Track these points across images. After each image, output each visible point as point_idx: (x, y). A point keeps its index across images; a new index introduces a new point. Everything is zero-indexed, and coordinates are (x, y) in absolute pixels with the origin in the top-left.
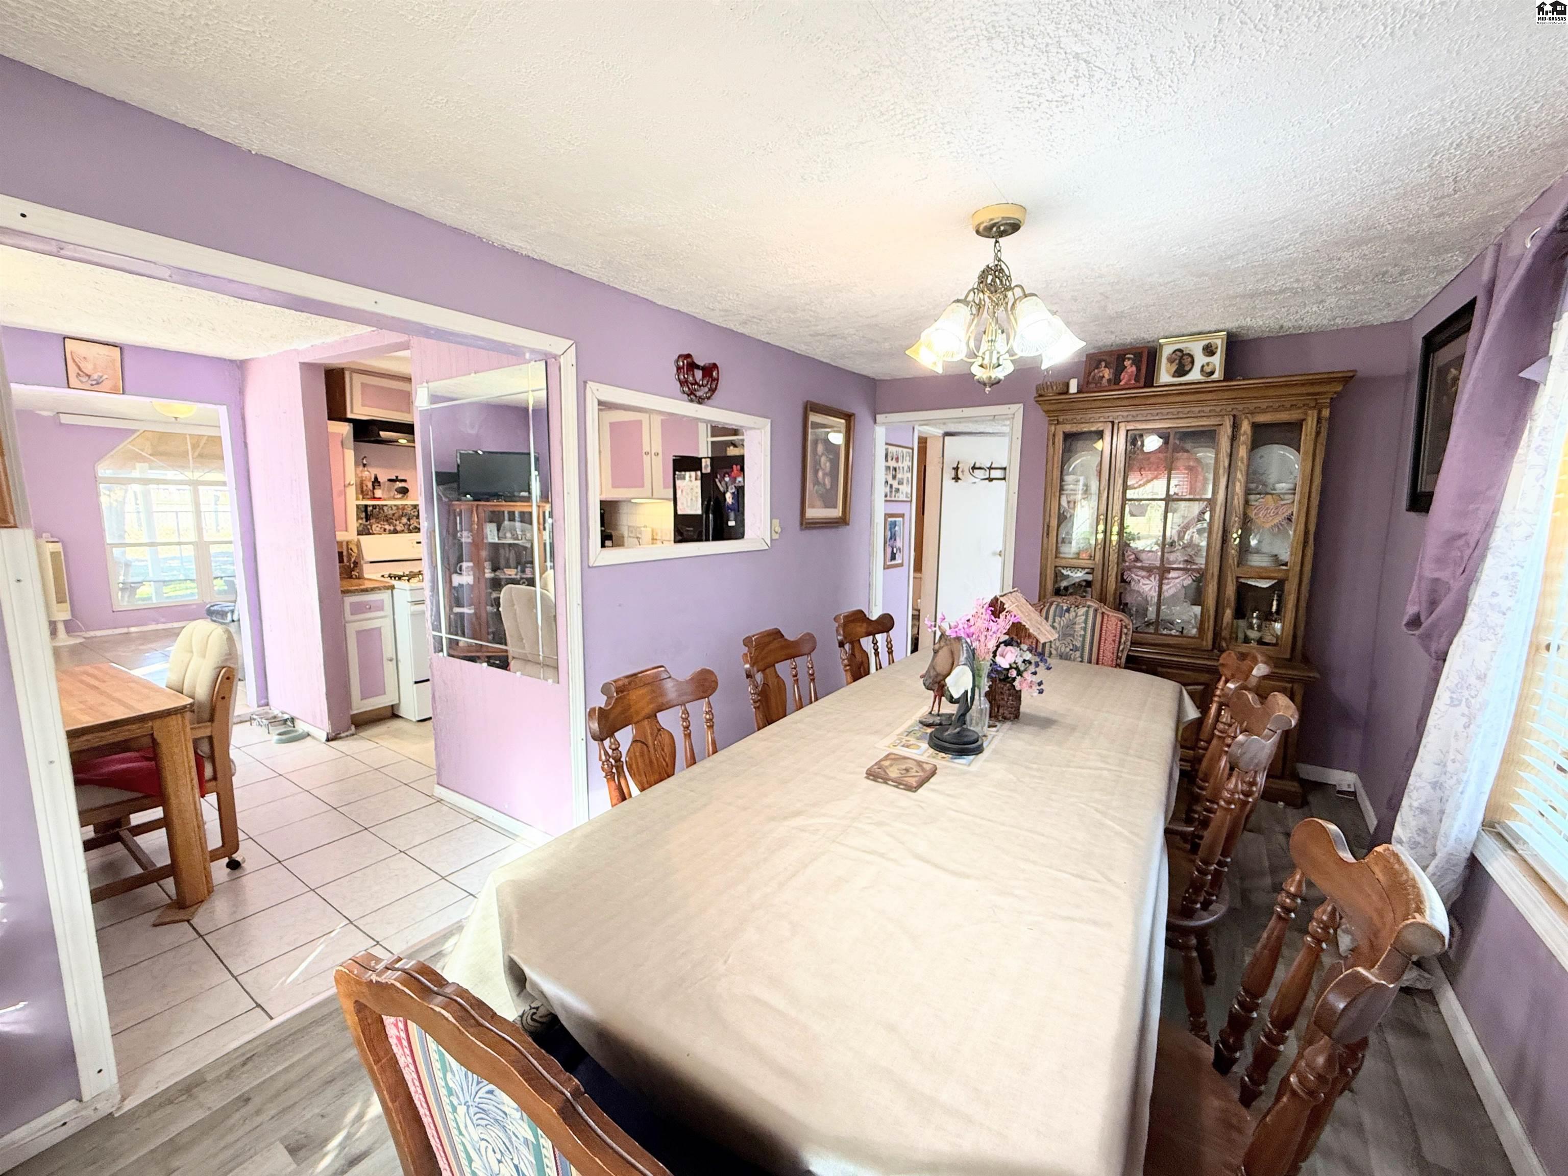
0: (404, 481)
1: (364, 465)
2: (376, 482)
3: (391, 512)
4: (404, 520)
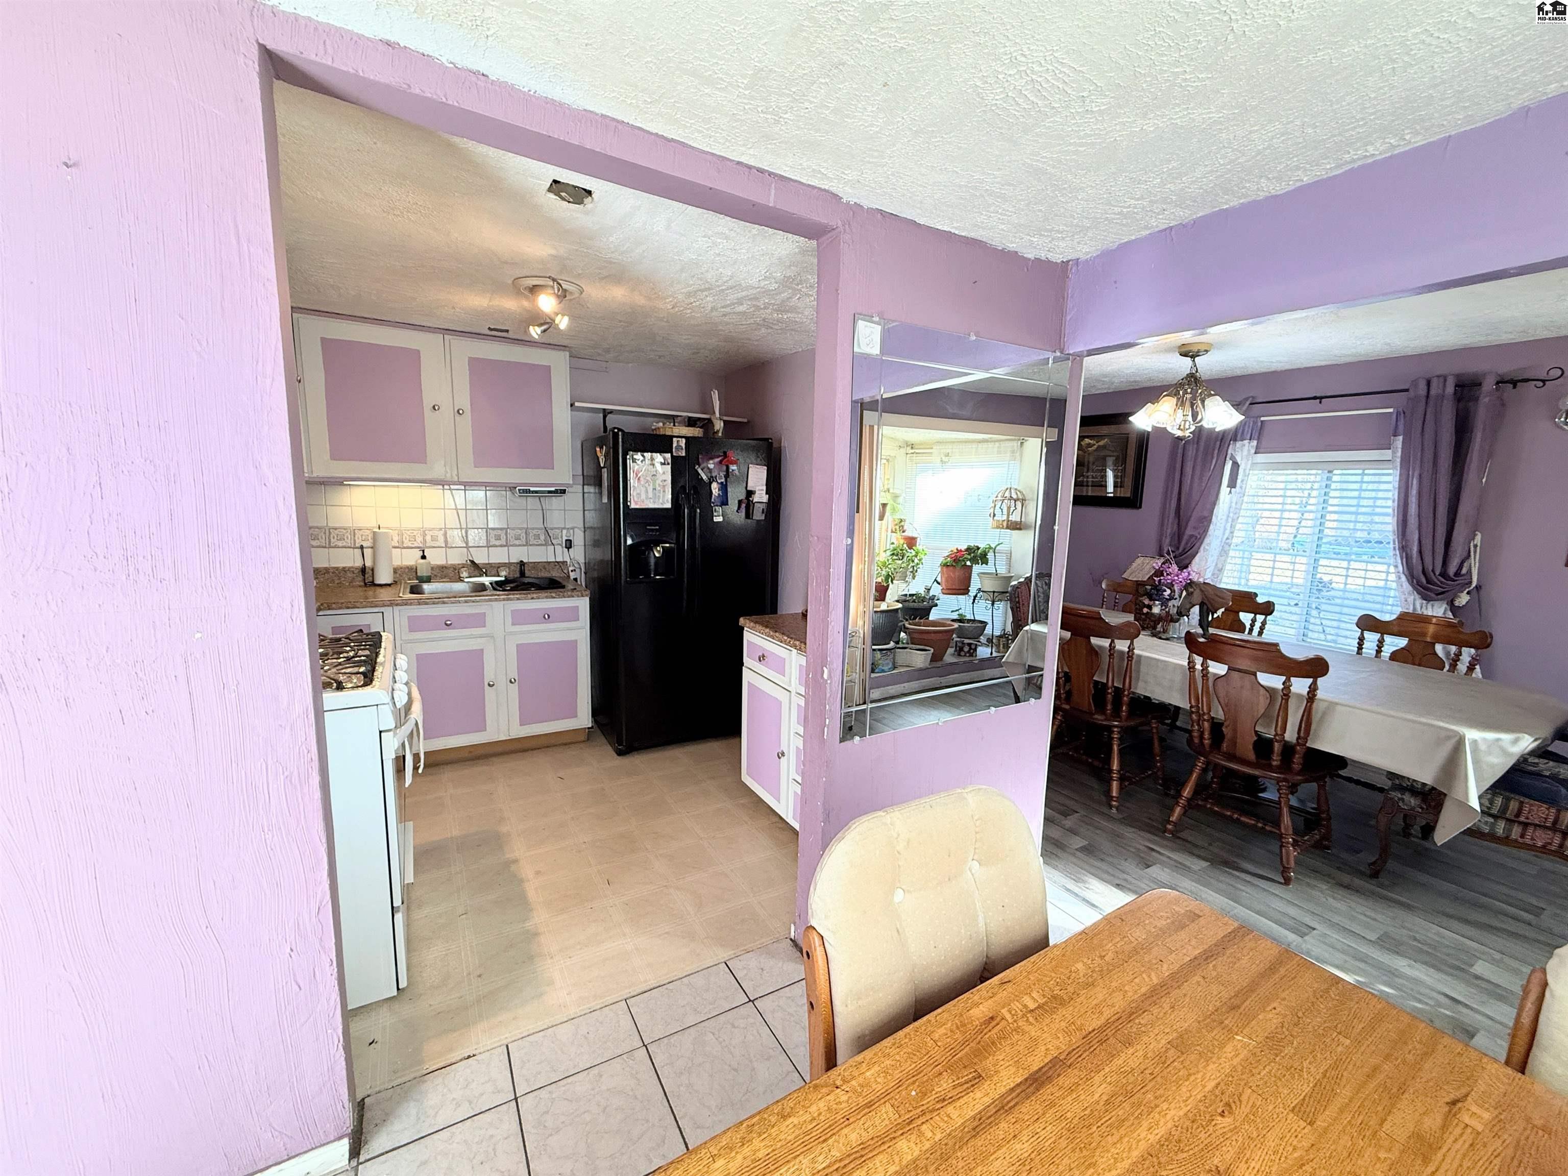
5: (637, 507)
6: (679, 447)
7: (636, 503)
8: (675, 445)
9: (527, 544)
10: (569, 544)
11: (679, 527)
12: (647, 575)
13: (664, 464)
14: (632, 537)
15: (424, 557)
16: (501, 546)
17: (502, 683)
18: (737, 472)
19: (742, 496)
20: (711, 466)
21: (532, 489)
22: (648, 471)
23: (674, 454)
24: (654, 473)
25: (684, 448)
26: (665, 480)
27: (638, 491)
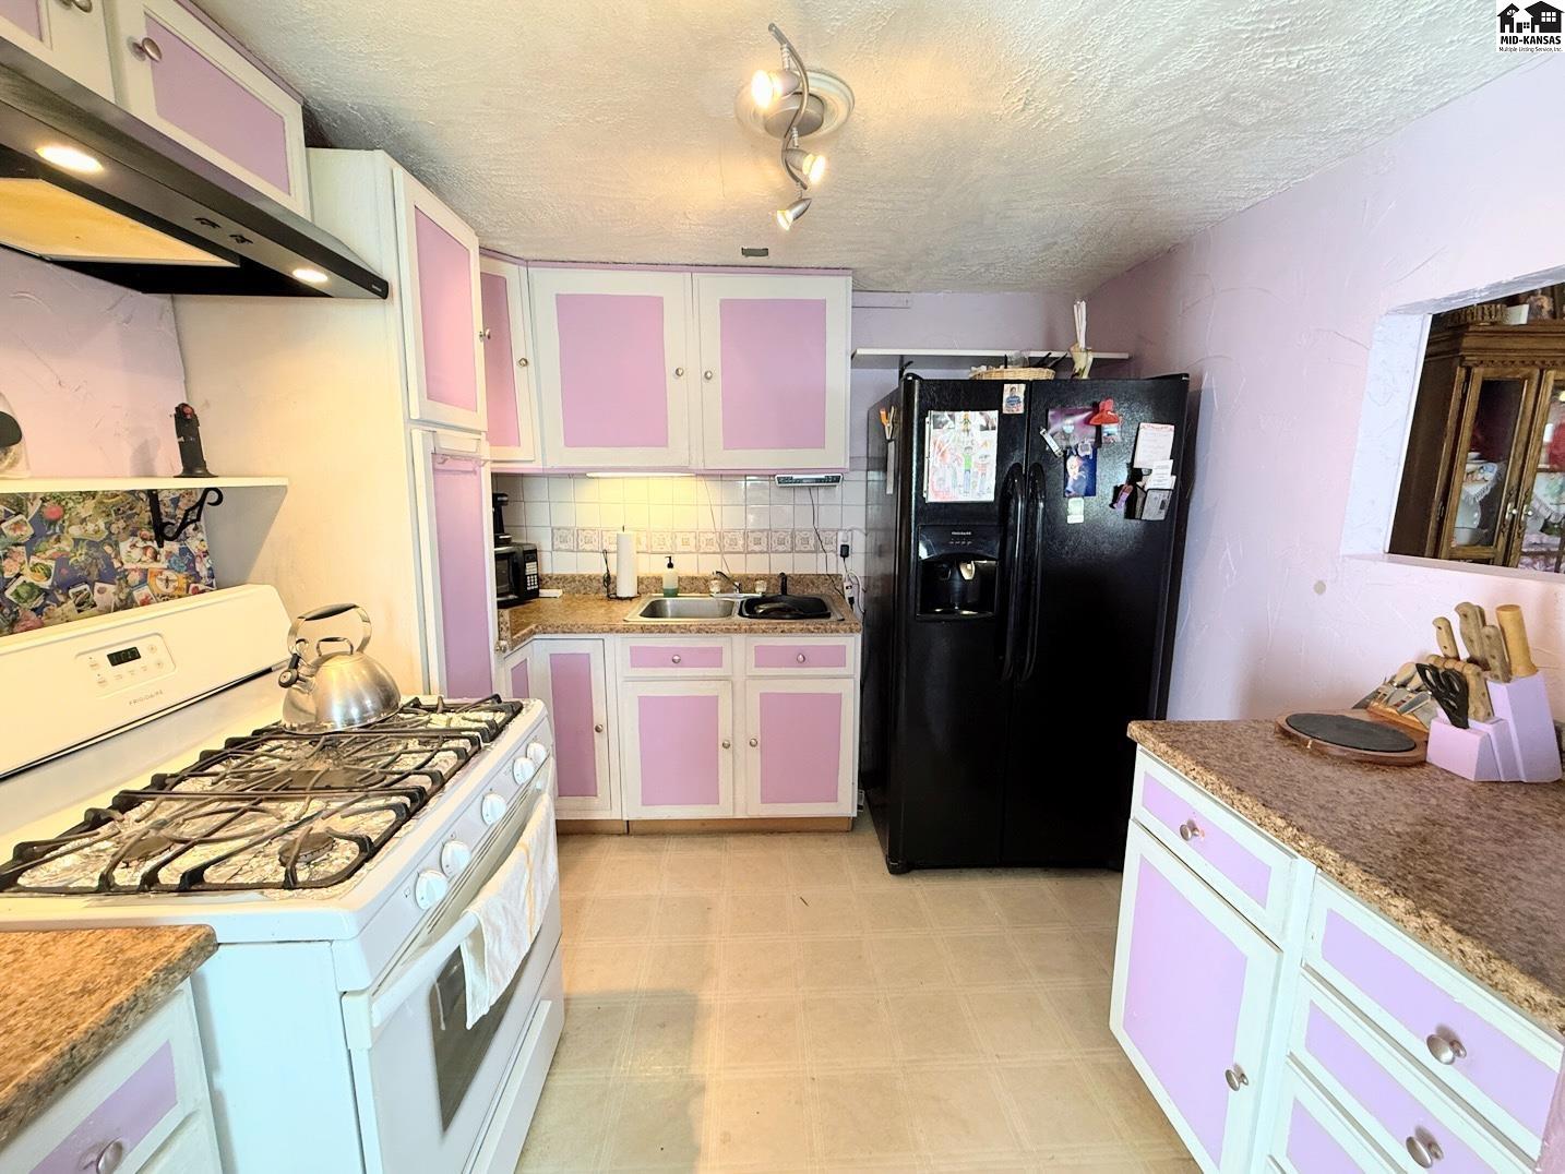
5: (939, 500)
6: (1013, 400)
7: (936, 494)
8: (1006, 395)
9: (793, 550)
10: (845, 552)
11: (1005, 531)
12: (948, 609)
13: (987, 429)
14: (928, 547)
15: (670, 566)
16: (761, 552)
17: (741, 743)
18: (1117, 437)
19: (1122, 477)
20: (1069, 429)
21: (795, 477)
22: (959, 441)
23: (1005, 412)
24: (970, 444)
25: (1022, 400)
26: (986, 457)
27: (941, 476)
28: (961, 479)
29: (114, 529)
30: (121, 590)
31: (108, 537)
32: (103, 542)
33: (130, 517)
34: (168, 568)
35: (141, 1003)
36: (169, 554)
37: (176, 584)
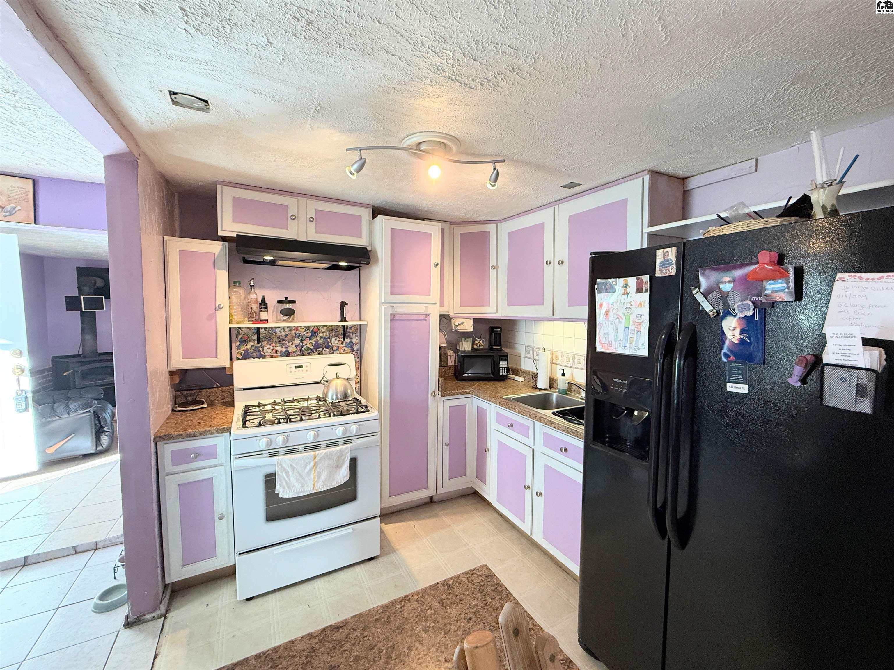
0: (293, 302)
1: (252, 287)
2: (264, 304)
3: (283, 334)
4: (297, 341)
7: (602, 345)
15: (563, 374)
17: (535, 491)
22: (621, 302)
23: (658, 274)
24: (629, 305)
25: (674, 262)
26: (641, 316)
27: (606, 331)
28: (621, 336)
29: (331, 335)
30: (331, 351)
31: (330, 337)
32: (328, 338)
33: (336, 332)
34: (345, 347)
35: (210, 432)
36: (346, 342)
37: (347, 351)
